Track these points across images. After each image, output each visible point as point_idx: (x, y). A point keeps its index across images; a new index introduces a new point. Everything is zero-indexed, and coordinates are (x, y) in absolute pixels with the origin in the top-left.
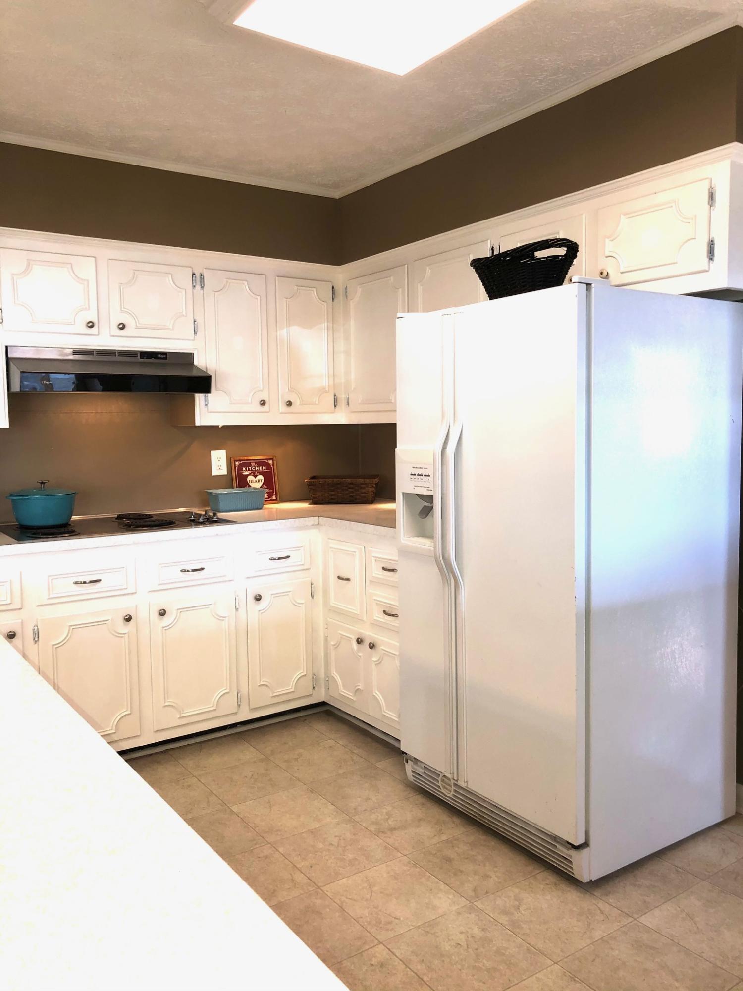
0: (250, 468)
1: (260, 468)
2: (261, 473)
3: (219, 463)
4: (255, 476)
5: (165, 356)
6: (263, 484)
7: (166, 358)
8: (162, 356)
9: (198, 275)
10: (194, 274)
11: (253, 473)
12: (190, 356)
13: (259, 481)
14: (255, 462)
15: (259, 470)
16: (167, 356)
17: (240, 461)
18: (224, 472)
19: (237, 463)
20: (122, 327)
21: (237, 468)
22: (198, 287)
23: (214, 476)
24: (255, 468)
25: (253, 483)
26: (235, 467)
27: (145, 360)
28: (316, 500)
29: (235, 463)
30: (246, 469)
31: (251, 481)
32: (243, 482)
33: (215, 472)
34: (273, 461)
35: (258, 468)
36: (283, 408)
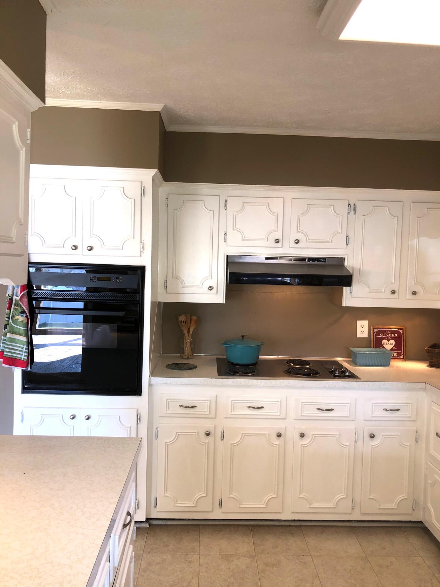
0: (385, 334)
1: (393, 335)
2: (393, 339)
3: (363, 330)
4: (388, 340)
5: (324, 260)
6: (394, 347)
7: (325, 261)
8: (323, 260)
9: (352, 205)
10: (350, 205)
11: (387, 338)
12: (342, 260)
13: (391, 344)
14: (388, 330)
15: (392, 336)
16: (326, 260)
17: (378, 328)
18: (366, 335)
19: (376, 330)
20: (297, 242)
21: (375, 334)
22: (352, 213)
23: (358, 338)
24: (389, 335)
25: (386, 345)
26: (374, 333)
27: (311, 263)
28: (432, 363)
29: (374, 330)
30: (382, 335)
31: (385, 344)
32: (379, 344)
33: (359, 335)
34: (403, 330)
35: (391, 335)
36: (409, 296)
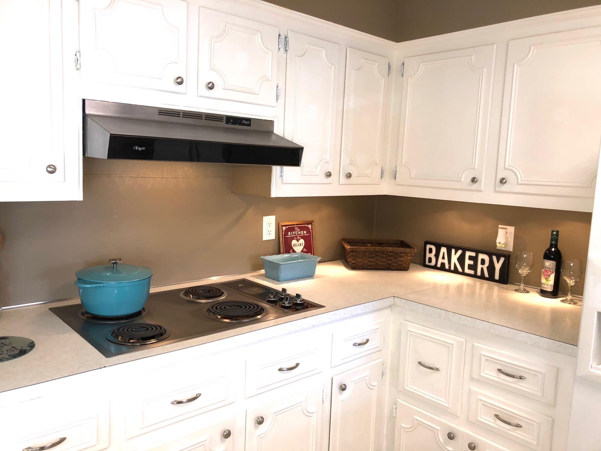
0: (294, 232)
1: (302, 232)
2: (302, 237)
3: (269, 229)
4: (298, 240)
5: (249, 122)
6: (304, 248)
7: (249, 125)
8: (246, 123)
9: (283, 37)
10: (280, 36)
11: (296, 237)
12: (271, 123)
13: (300, 244)
14: (297, 227)
15: (301, 234)
16: (250, 123)
17: (286, 226)
18: (273, 236)
19: (284, 228)
20: (211, 86)
21: (283, 233)
22: (282, 50)
23: (264, 241)
24: (298, 233)
25: (295, 247)
26: (282, 232)
27: (230, 126)
29: (282, 228)
30: (291, 233)
31: (295, 245)
32: (288, 247)
33: (266, 237)
34: (312, 226)
35: (300, 233)
36: (343, 180)
